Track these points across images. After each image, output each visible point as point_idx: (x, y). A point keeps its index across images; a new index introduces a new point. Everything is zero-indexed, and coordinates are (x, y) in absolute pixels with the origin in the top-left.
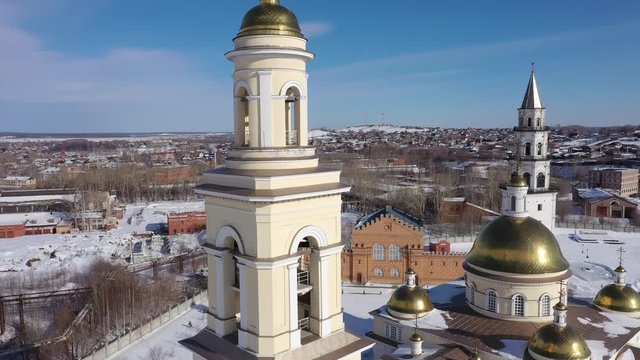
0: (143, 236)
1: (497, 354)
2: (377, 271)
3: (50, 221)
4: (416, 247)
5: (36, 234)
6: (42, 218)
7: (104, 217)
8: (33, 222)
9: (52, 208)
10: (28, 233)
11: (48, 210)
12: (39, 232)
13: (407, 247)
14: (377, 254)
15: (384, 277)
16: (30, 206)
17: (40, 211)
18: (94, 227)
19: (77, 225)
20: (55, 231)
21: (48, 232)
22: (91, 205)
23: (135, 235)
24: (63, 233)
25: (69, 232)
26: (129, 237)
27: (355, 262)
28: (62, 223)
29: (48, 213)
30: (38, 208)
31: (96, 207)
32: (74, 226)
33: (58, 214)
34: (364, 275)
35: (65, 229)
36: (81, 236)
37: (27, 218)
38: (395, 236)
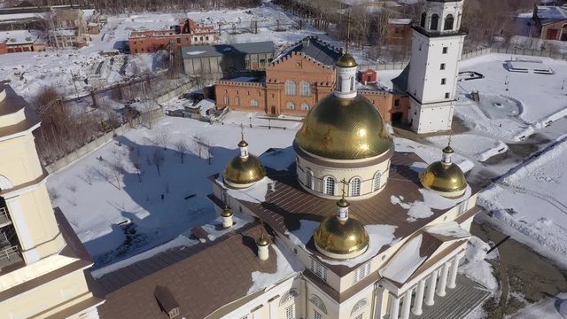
0: (109, 54)
1: (287, 236)
2: (290, 105)
3: (28, 39)
4: (324, 85)
5: (17, 51)
6: (20, 36)
7: (76, 34)
8: (12, 40)
9: (29, 26)
10: (10, 51)
11: (27, 28)
12: (19, 50)
13: (316, 84)
14: (290, 88)
15: (295, 110)
16: (9, 24)
17: (19, 29)
18: (69, 44)
19: (52, 43)
20: (33, 50)
21: (26, 50)
22: (65, 23)
23: (102, 53)
24: (40, 51)
25: (44, 50)
26: (95, 55)
27: (269, 96)
28: (39, 41)
29: (27, 31)
30: (17, 26)
31: (68, 25)
32: (49, 44)
33: (36, 32)
34: (278, 108)
35: (42, 47)
36: (52, 55)
37: (8, 36)
38: (305, 73)
